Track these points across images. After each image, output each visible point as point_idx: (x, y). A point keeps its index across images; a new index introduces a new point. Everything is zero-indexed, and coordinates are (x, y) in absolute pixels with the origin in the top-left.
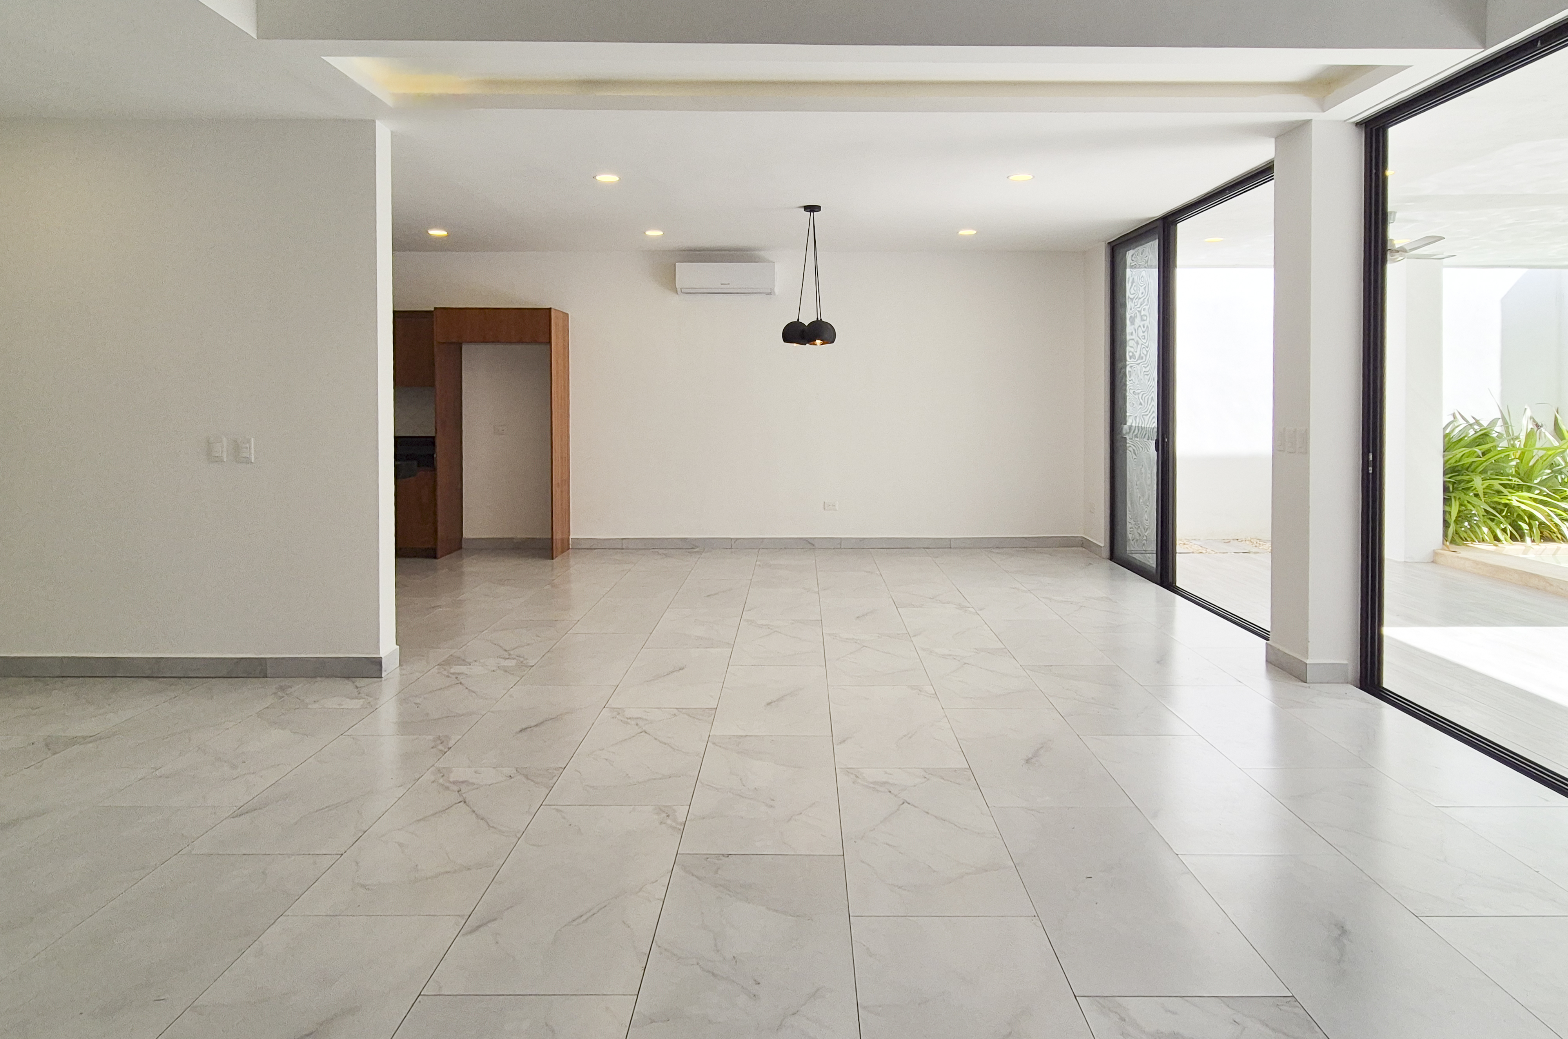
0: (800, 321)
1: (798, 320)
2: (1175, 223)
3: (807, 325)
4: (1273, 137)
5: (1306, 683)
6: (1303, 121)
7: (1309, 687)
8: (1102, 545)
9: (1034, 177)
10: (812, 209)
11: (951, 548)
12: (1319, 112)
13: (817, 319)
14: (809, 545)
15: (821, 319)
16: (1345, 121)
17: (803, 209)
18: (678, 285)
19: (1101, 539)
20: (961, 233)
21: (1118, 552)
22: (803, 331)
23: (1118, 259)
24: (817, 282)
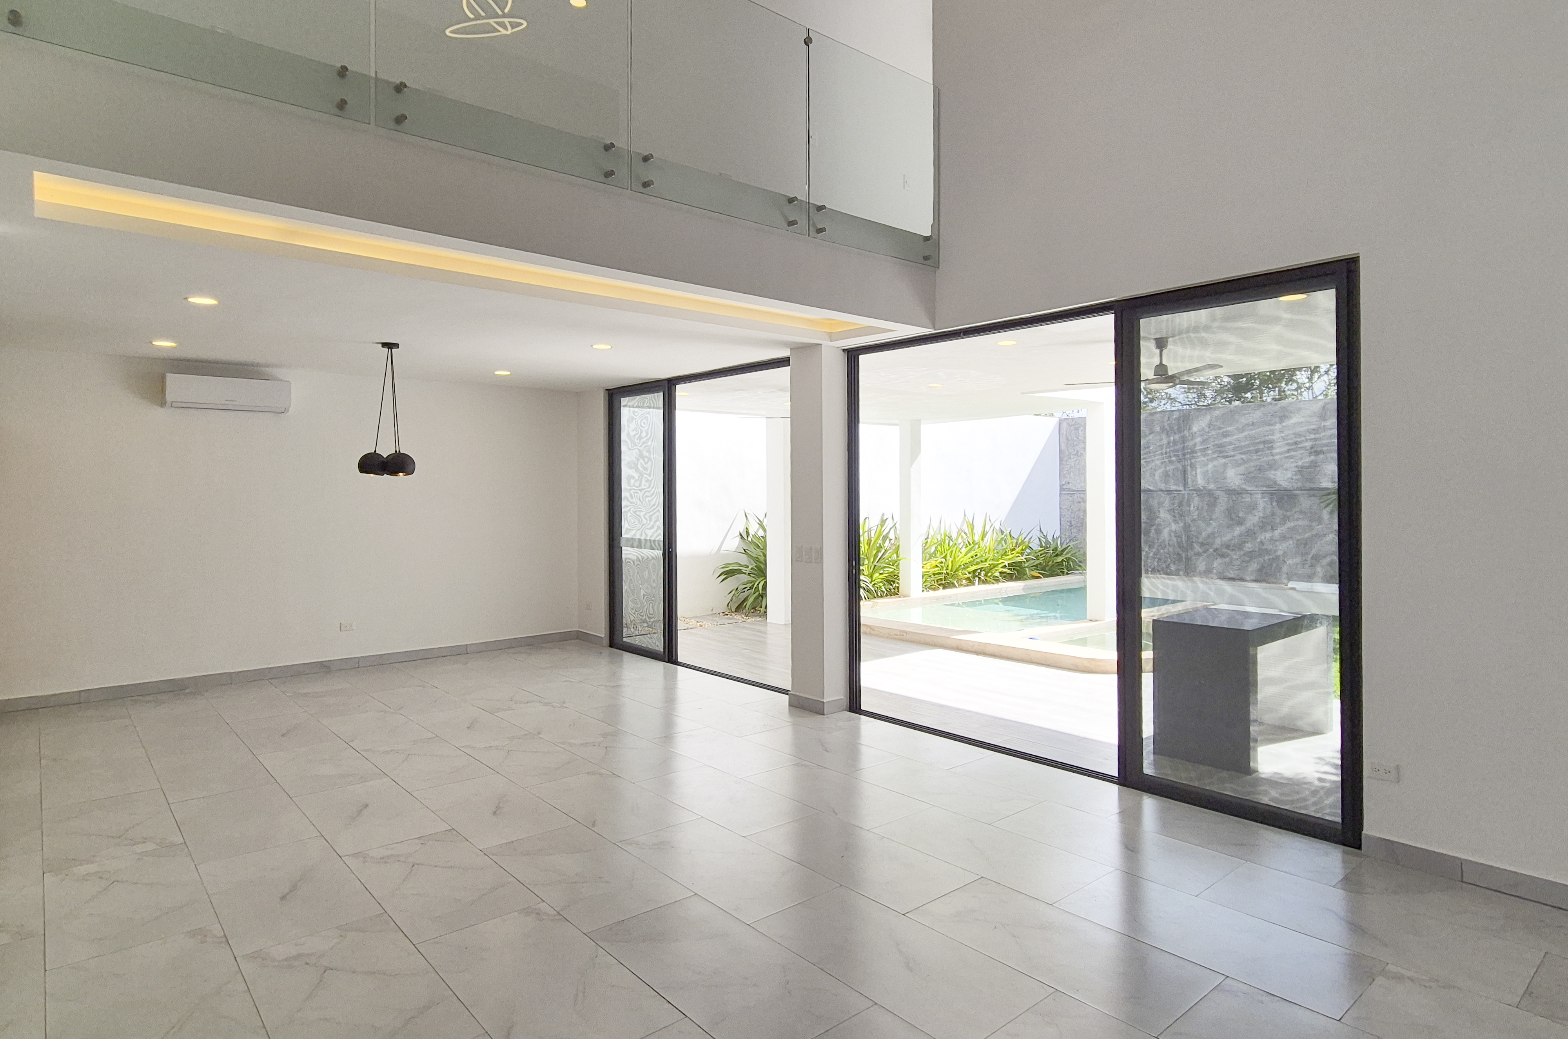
0: (377, 452)
1: (375, 451)
2: (675, 385)
3: (385, 457)
4: (788, 348)
5: (824, 715)
6: (811, 344)
7: (828, 717)
8: (603, 636)
9: (612, 347)
10: (390, 346)
11: (467, 653)
12: (828, 341)
13: (396, 451)
14: (324, 668)
15: (399, 451)
16: (838, 348)
17: (381, 345)
18: (169, 398)
19: (601, 630)
20: (496, 373)
21: (617, 640)
22: (383, 462)
23: (616, 404)
24: (395, 416)
